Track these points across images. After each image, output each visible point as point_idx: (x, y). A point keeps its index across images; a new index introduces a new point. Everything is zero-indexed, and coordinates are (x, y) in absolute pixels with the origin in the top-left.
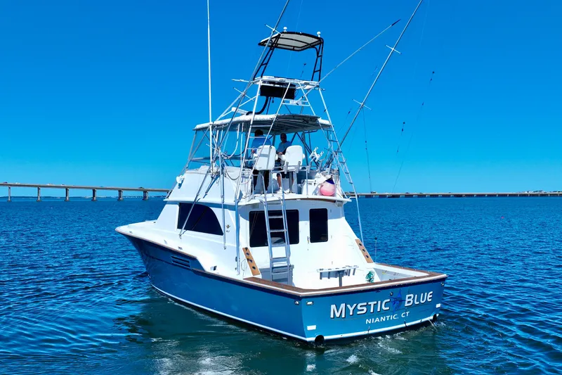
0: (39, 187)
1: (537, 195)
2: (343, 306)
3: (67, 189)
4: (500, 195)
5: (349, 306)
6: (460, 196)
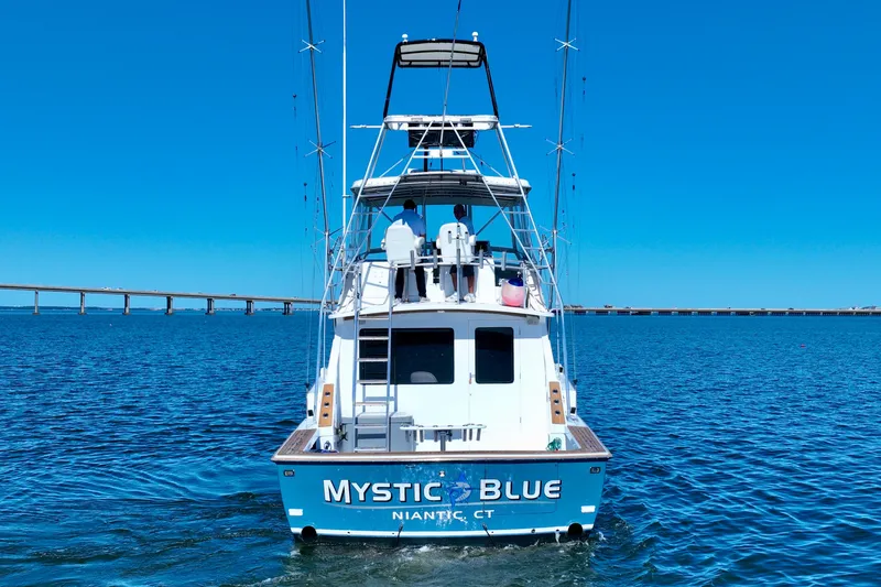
0: (82, 292)
1: (866, 314)
2: (344, 484)
3: (126, 297)
4: (809, 313)
5: (355, 485)
6: (746, 313)
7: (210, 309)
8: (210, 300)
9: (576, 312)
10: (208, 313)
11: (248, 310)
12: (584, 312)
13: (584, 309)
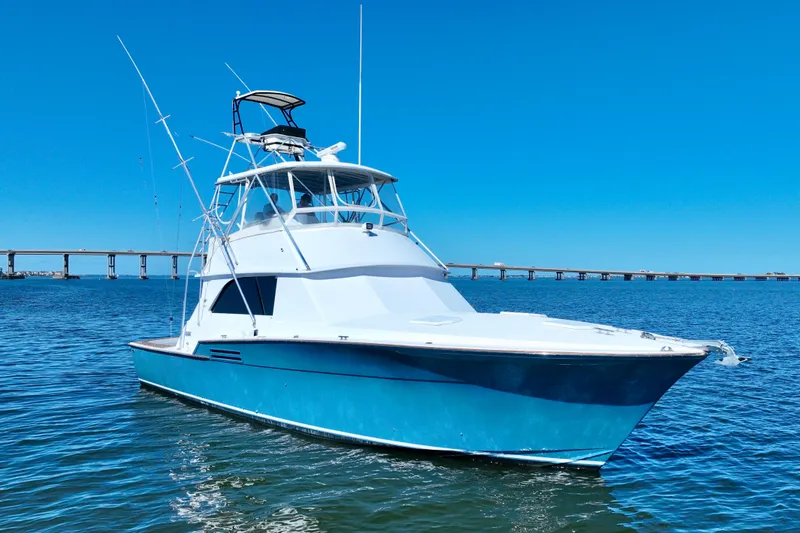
7: (474, 275)
8: (474, 269)
9: (779, 278)
10: (473, 279)
11: (502, 277)
12: (787, 278)
13: (787, 275)
